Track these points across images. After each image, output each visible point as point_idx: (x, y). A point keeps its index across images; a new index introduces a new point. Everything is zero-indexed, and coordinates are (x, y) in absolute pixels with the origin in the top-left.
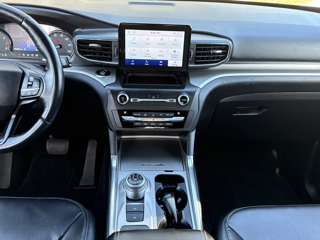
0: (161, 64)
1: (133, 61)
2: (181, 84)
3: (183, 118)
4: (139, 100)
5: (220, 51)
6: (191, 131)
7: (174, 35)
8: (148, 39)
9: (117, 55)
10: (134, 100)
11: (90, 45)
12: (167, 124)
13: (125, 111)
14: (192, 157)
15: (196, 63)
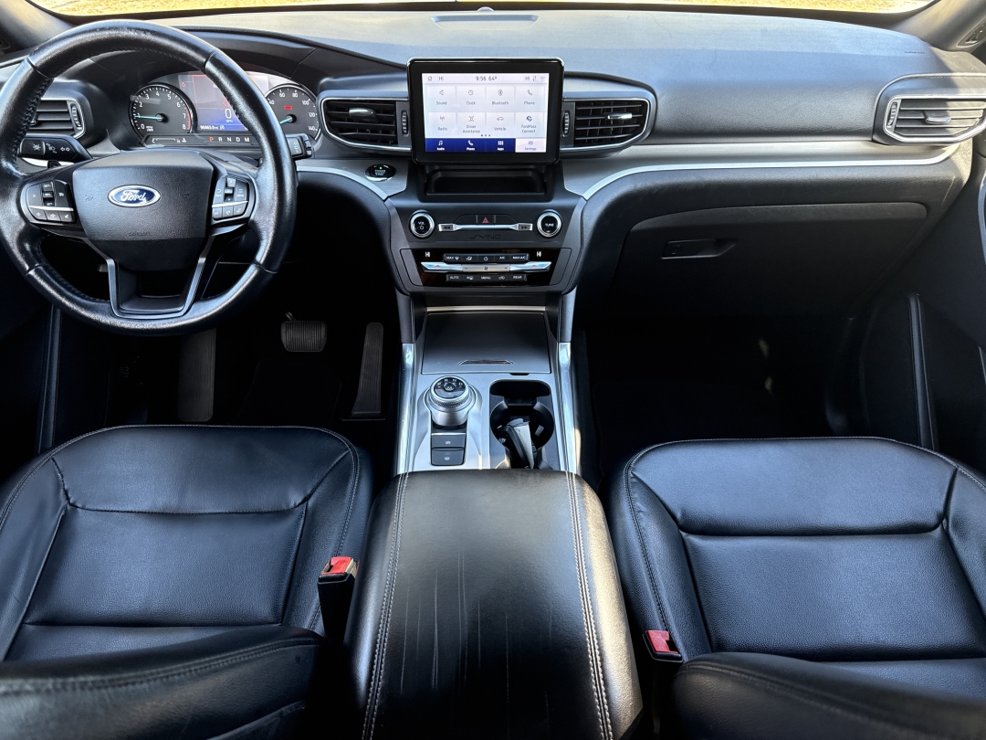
0: (501, 147)
1: (441, 143)
2: (546, 192)
3: (549, 263)
4: (456, 227)
5: (629, 116)
6: (566, 291)
7: (527, 81)
8: (471, 92)
9: (407, 130)
10: (446, 228)
11: (352, 111)
12: (515, 277)
13: (428, 250)
14: (569, 344)
15: (577, 144)
